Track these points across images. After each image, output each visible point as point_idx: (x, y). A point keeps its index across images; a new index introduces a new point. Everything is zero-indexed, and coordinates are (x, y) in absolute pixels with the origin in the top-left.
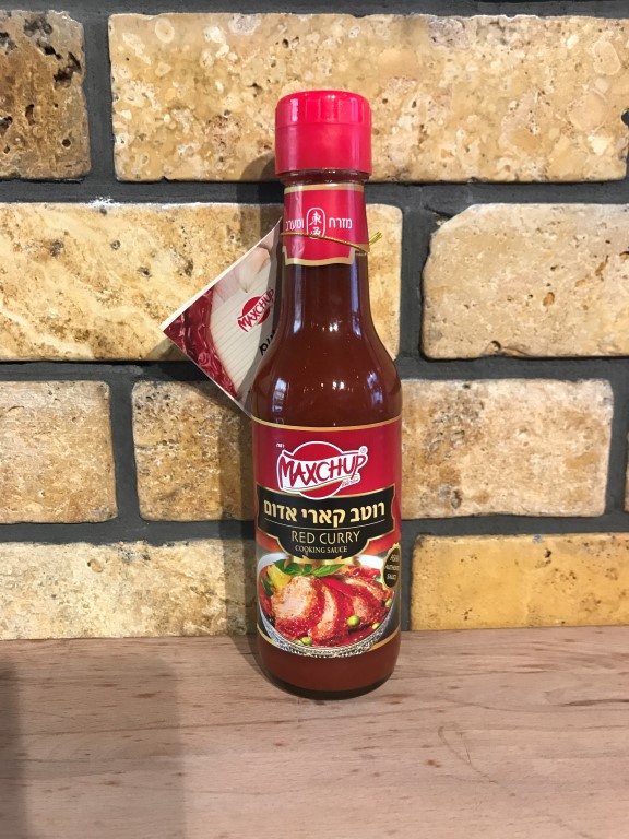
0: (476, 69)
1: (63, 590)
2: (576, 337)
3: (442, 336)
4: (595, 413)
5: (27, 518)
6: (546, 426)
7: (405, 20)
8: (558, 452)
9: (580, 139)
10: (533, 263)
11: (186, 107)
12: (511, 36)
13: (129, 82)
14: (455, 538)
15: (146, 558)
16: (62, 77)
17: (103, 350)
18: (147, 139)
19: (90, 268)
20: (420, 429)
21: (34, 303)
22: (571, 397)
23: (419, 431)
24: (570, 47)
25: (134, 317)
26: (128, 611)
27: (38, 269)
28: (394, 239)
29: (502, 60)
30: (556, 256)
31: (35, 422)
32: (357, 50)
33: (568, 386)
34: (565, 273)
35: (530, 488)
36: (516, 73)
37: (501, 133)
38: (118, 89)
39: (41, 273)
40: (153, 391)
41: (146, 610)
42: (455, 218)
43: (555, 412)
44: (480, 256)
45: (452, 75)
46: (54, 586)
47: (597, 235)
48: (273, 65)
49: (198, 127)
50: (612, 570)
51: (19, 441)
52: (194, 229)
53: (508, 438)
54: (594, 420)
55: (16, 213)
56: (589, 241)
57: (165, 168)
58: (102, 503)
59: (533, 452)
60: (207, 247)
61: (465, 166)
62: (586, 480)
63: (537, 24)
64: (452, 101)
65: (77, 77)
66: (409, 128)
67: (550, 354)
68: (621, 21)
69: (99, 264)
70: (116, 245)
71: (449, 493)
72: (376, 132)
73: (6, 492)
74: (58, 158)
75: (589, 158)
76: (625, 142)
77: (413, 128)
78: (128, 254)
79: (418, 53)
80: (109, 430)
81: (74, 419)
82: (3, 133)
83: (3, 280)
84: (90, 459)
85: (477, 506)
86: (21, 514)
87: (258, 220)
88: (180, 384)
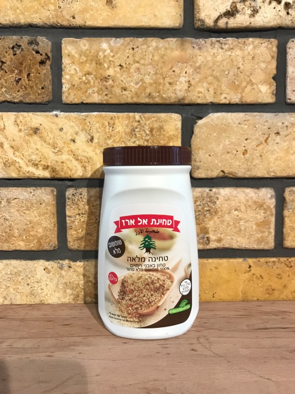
0: (211, 59)
1: (32, 281)
2: (258, 169)
3: (199, 168)
4: (267, 202)
5: (18, 248)
6: (246, 208)
7: (182, 40)
8: (252, 220)
9: (255, 86)
10: (238, 137)
11: (92, 74)
12: (225, 46)
13: (69, 64)
14: (207, 259)
15: (70, 267)
16: (42, 63)
17: (54, 174)
18: (76, 86)
19: (50, 139)
21: (26, 154)
22: (257, 195)
24: (249, 50)
25: (68, 159)
26: (61, 292)
27: (28, 140)
28: (178, 127)
29: (221, 56)
30: (247, 134)
31: (24, 205)
32: (162, 52)
33: (256, 190)
34: (252, 141)
35: (240, 236)
36: (228, 60)
37: (222, 84)
38: (65, 67)
39: (29, 141)
40: (75, 191)
41: (69, 291)
42: (204, 119)
43: (250, 201)
44: (215, 134)
45: (201, 61)
46: (28, 280)
47: (264, 126)
48: (128, 57)
49: (96, 82)
50: (279, 274)
51: (17, 213)
52: (94, 123)
53: (229, 213)
54: (267, 206)
55: (20, 116)
56: (261, 128)
57: (83, 98)
58: (51, 241)
59: (241, 219)
60: (100, 130)
61: (207, 98)
62: (265, 232)
63: (235, 41)
64: (201, 71)
65: (48, 62)
66: (184, 82)
67: (247, 176)
68: (270, 40)
69: (54, 137)
70: (61, 129)
71: (204, 238)
72: (170, 84)
73: (9, 236)
74: (39, 94)
75: (260, 94)
76: (274, 88)
77: (186, 82)
78: (66, 133)
79: (187, 53)
80: (55, 209)
81: (41, 204)
82: (17, 85)
83: (13, 144)
84: (47, 222)
85: (217, 244)
86: (15, 246)
87: (121, 120)
88: (87, 189)
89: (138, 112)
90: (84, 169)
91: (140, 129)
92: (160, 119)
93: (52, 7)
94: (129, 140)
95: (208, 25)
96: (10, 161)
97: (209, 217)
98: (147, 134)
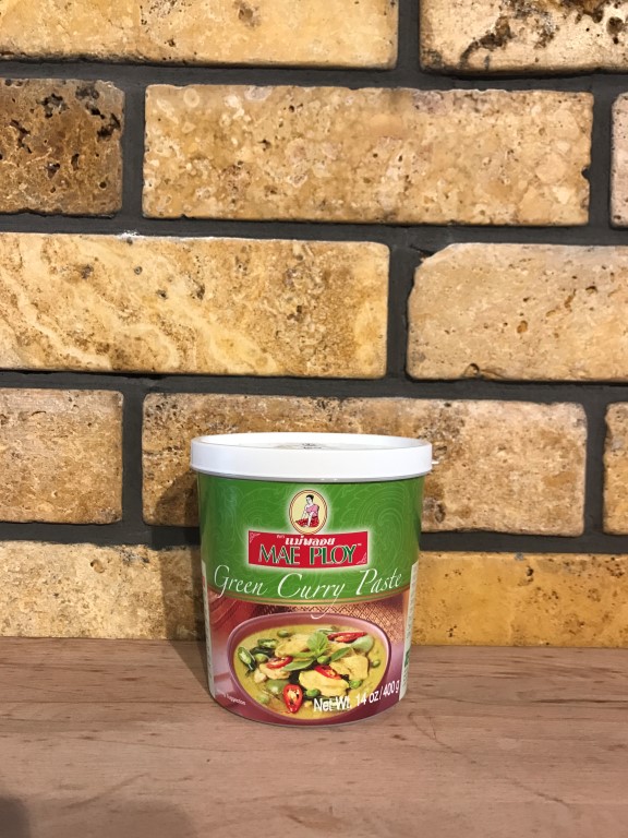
0: (454, 131)
1: (65, 589)
2: (549, 362)
3: (425, 358)
4: (570, 433)
5: (38, 517)
6: (524, 445)
7: (393, 92)
8: (535, 470)
9: (546, 190)
10: (507, 294)
11: (205, 158)
12: (482, 105)
13: (159, 137)
14: (439, 553)
15: (146, 561)
16: (104, 133)
17: (120, 362)
18: (171, 183)
19: (115, 290)
21: (63, 319)
22: (547, 418)
24: (534, 115)
25: (150, 333)
26: (125, 613)
27: (69, 290)
28: (382, 272)
29: (476, 125)
30: (528, 289)
31: (54, 426)
32: (352, 115)
33: (544, 408)
34: (537, 304)
35: (511, 504)
36: (488, 135)
37: (476, 184)
38: (150, 143)
39: (72, 293)
40: (163, 400)
41: (142, 613)
42: (436, 255)
43: (532, 430)
44: (458, 288)
45: (433, 136)
46: (57, 585)
47: (564, 271)
48: (281, 125)
49: (215, 174)
50: (595, 591)
51: (38, 443)
52: (207, 259)
53: (488, 455)
54: (569, 441)
55: (55, 242)
56: (558, 276)
57: (185, 207)
58: (108, 505)
59: (512, 469)
60: (217, 274)
61: (445, 211)
62: (564, 498)
63: (505, 96)
64: (433, 157)
65: (116, 133)
66: (396, 178)
67: (526, 377)
68: (577, 94)
69: (122, 287)
70: (138, 270)
71: (432, 506)
72: (367, 181)
73: (21, 492)
74: (95, 197)
75: (555, 206)
76: (585, 193)
77: (400, 178)
78: (149, 278)
79: (404, 118)
80: (120, 436)
82: (51, 177)
83: (38, 297)
84: (101, 462)
85: (460, 520)
86: (34, 513)
87: (262, 253)
88: (187, 395)
89: (298, 239)
90: (182, 354)
91: (303, 272)
92: (344, 253)
93: (129, 22)
94: (279, 296)
95: (449, 63)
96: (30, 333)
97: (445, 462)
98: (316, 285)
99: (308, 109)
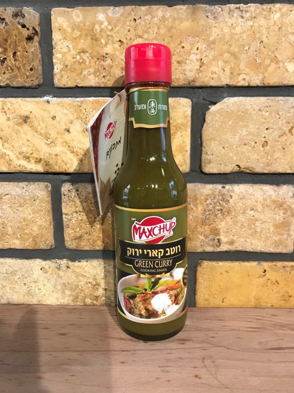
1: (29, 281)
2: (279, 163)
3: (211, 162)
4: (288, 201)
5: (12, 247)
6: (263, 207)
7: (193, 8)
8: (269, 221)
9: (281, 65)
10: (257, 126)
11: (87, 52)
12: (246, 14)
13: (61, 40)
14: (217, 262)
15: (68, 267)
16: (30, 39)
17: (48, 168)
18: (69, 67)
19: (42, 129)
20: (200, 208)
21: (16, 145)
22: (276, 193)
23: (200, 209)
24: (276, 19)
25: (62, 152)
26: (59, 292)
28: (187, 115)
29: (241, 26)
30: (268, 123)
31: (17, 202)
32: (169, 23)
33: (276, 188)
34: (273, 131)
35: (255, 238)
36: (249, 32)
37: (241, 62)
38: (56, 44)
39: (19, 131)
40: (71, 187)
41: (67, 292)
42: (217, 104)
43: (268, 200)
44: (230, 123)
45: (217, 34)
46: (25, 279)
47: (290, 113)
48: (129, 31)
49: (93, 61)
51: (9, 210)
52: (91, 110)
53: (244, 213)
54: (288, 205)
55: (8, 103)
56: (285, 115)
57: (78, 81)
58: (47, 240)
59: (256, 220)
61: (222, 79)
62: (284, 235)
63: (259, 8)
64: (216, 47)
65: (36, 38)
66: (195, 61)
67: (266, 172)
69: (46, 127)
70: (54, 118)
71: (214, 240)
72: (179, 62)
73: (3, 234)
74: (27, 77)
75: (286, 74)
77: (197, 60)
78: (60, 122)
79: (200, 24)
80: (50, 206)
81: (34, 200)
82: (2, 65)
84: (42, 220)
85: (229, 246)
86: (10, 244)
88: (84, 184)
90: (80, 163)
97: (221, 217)
99: (145, 20)
